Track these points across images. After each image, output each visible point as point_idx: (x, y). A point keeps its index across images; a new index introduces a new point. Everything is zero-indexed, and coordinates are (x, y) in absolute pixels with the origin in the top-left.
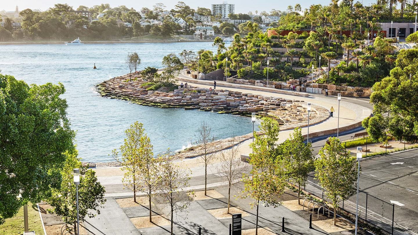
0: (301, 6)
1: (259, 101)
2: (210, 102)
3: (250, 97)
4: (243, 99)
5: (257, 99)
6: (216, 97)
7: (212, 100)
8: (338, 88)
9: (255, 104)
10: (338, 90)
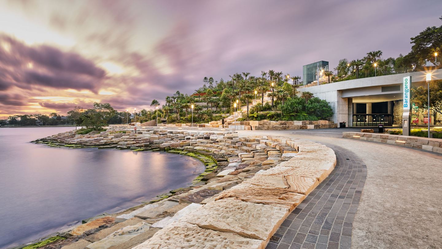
0: (213, 79)
1: (185, 136)
2: (131, 141)
3: (176, 134)
4: (168, 136)
5: (182, 135)
6: (139, 136)
7: (135, 139)
8: (261, 123)
9: (179, 140)
10: (261, 125)
